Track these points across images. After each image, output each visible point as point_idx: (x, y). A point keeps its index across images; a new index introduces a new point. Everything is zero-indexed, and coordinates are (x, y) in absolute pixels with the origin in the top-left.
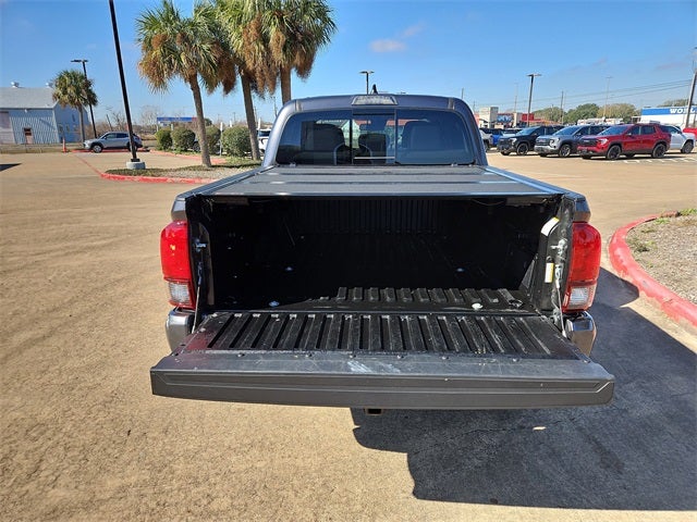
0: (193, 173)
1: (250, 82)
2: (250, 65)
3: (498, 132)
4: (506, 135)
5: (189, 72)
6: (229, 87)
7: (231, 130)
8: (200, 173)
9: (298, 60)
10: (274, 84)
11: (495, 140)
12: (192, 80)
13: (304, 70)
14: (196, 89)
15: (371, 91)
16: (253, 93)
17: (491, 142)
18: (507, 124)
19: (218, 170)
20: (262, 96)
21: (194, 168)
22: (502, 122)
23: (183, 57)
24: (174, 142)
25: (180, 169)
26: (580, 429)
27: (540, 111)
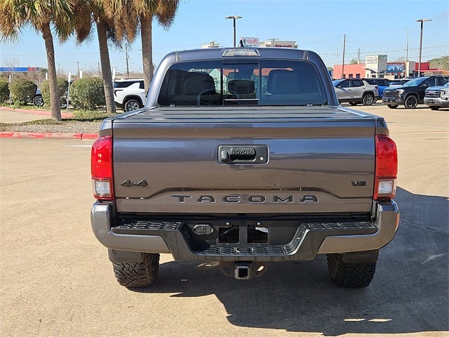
0: (41, 127)
1: (107, 30)
2: (109, 13)
3: (385, 83)
4: (392, 87)
5: (41, 20)
6: (83, 35)
7: (81, 81)
8: (50, 127)
9: (160, 8)
10: (134, 32)
11: (381, 92)
12: (45, 29)
13: (167, 18)
14: (48, 37)
15: (238, 45)
16: (109, 42)
17: (376, 94)
18: (397, 73)
19: (70, 124)
20: (119, 44)
21: (42, 122)
22: (392, 72)
23: (37, 6)
24: (12, 95)
25: (26, 124)
26: (414, 315)
27: (437, 60)
